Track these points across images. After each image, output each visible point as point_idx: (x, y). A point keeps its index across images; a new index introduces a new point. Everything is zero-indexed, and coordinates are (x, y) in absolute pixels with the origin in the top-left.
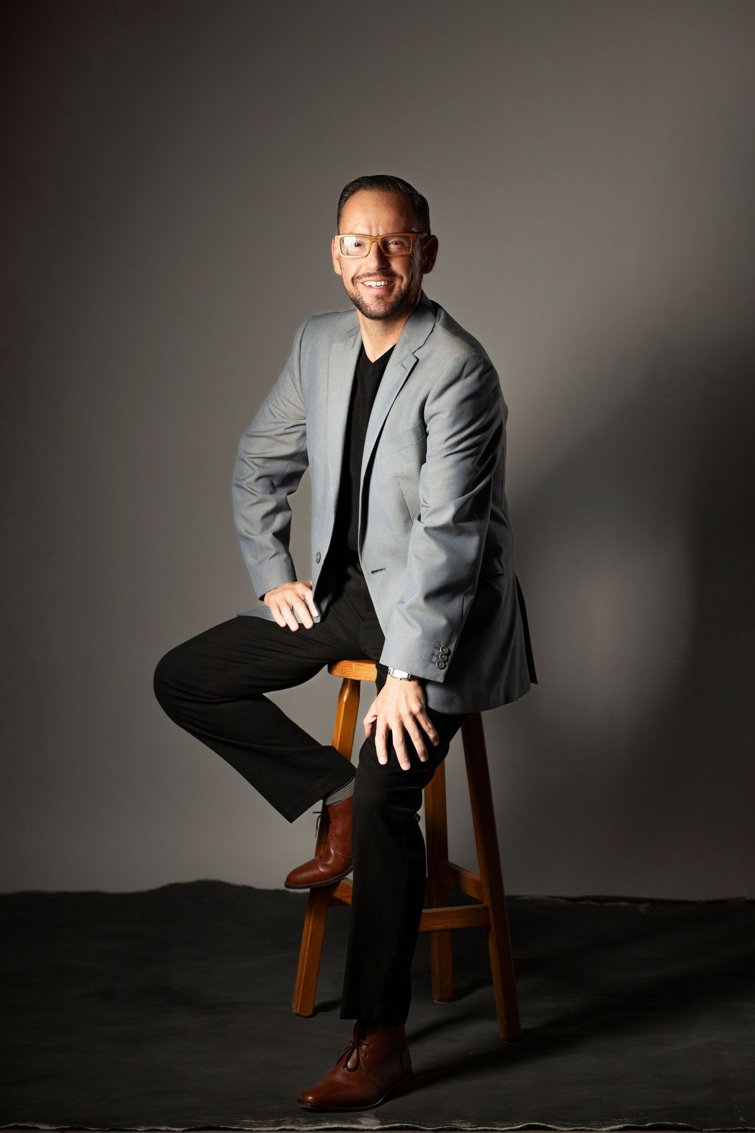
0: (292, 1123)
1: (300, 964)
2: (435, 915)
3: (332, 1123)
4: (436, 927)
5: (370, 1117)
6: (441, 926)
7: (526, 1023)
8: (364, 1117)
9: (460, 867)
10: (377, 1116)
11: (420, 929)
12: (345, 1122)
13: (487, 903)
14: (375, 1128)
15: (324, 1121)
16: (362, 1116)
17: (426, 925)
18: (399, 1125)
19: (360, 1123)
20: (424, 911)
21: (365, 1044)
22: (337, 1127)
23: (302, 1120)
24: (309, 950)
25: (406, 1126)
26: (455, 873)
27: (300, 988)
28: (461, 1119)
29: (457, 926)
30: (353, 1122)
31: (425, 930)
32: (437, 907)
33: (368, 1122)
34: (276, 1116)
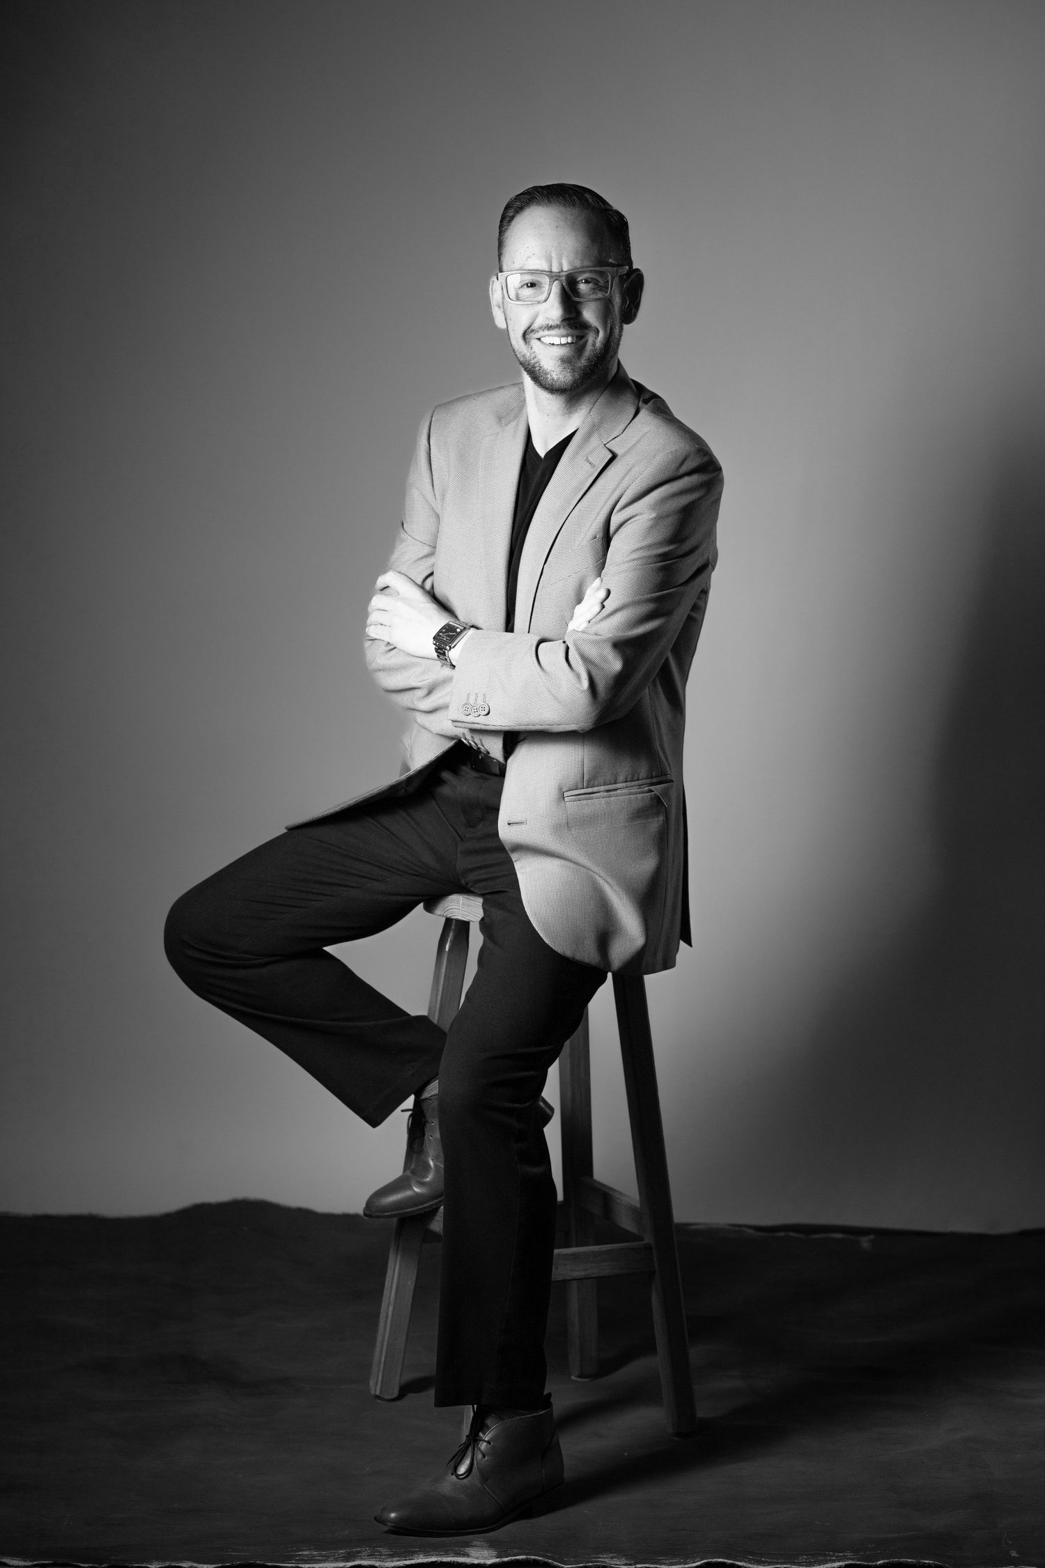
0: (371, 1556)
1: (381, 1324)
2: (575, 1257)
3: (428, 1555)
4: (577, 1274)
5: (482, 1547)
6: (583, 1273)
7: (703, 1411)
8: (474, 1546)
9: (611, 1189)
10: (492, 1545)
11: (553, 1277)
12: (447, 1554)
13: (648, 1239)
14: (489, 1562)
15: (416, 1552)
16: (471, 1546)
17: (560, 1272)
18: (525, 1557)
19: (468, 1555)
20: (556, 1251)
21: (485, 1441)
22: (436, 1562)
23: (384, 1551)
24: (395, 1304)
25: (534, 1560)
26: (605, 1196)
27: (381, 1358)
28: (611, 1553)
29: (606, 1272)
30: (458, 1554)
31: (561, 1279)
32: (577, 1246)
33: (480, 1555)
34: (348, 1547)
